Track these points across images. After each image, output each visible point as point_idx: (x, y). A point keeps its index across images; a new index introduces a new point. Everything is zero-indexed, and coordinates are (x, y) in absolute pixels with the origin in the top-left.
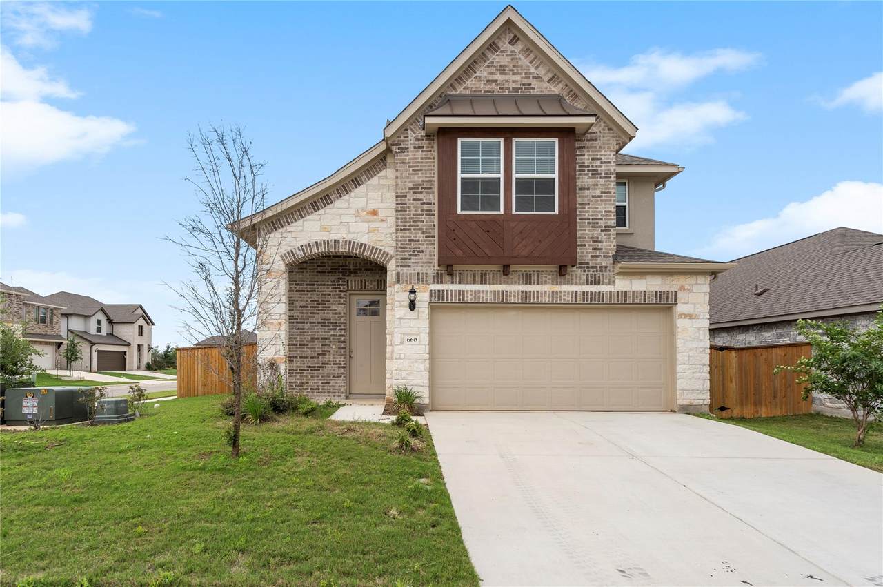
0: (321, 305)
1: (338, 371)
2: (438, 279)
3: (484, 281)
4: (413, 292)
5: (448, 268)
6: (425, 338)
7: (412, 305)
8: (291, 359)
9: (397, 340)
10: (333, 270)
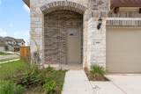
0: (56, 31)
1: (63, 55)
2: (110, 15)
3: (130, 16)
4: (101, 20)
5: (115, 10)
6: (104, 41)
7: (99, 27)
8: (46, 50)
9: (89, 42)
10: (61, 19)
